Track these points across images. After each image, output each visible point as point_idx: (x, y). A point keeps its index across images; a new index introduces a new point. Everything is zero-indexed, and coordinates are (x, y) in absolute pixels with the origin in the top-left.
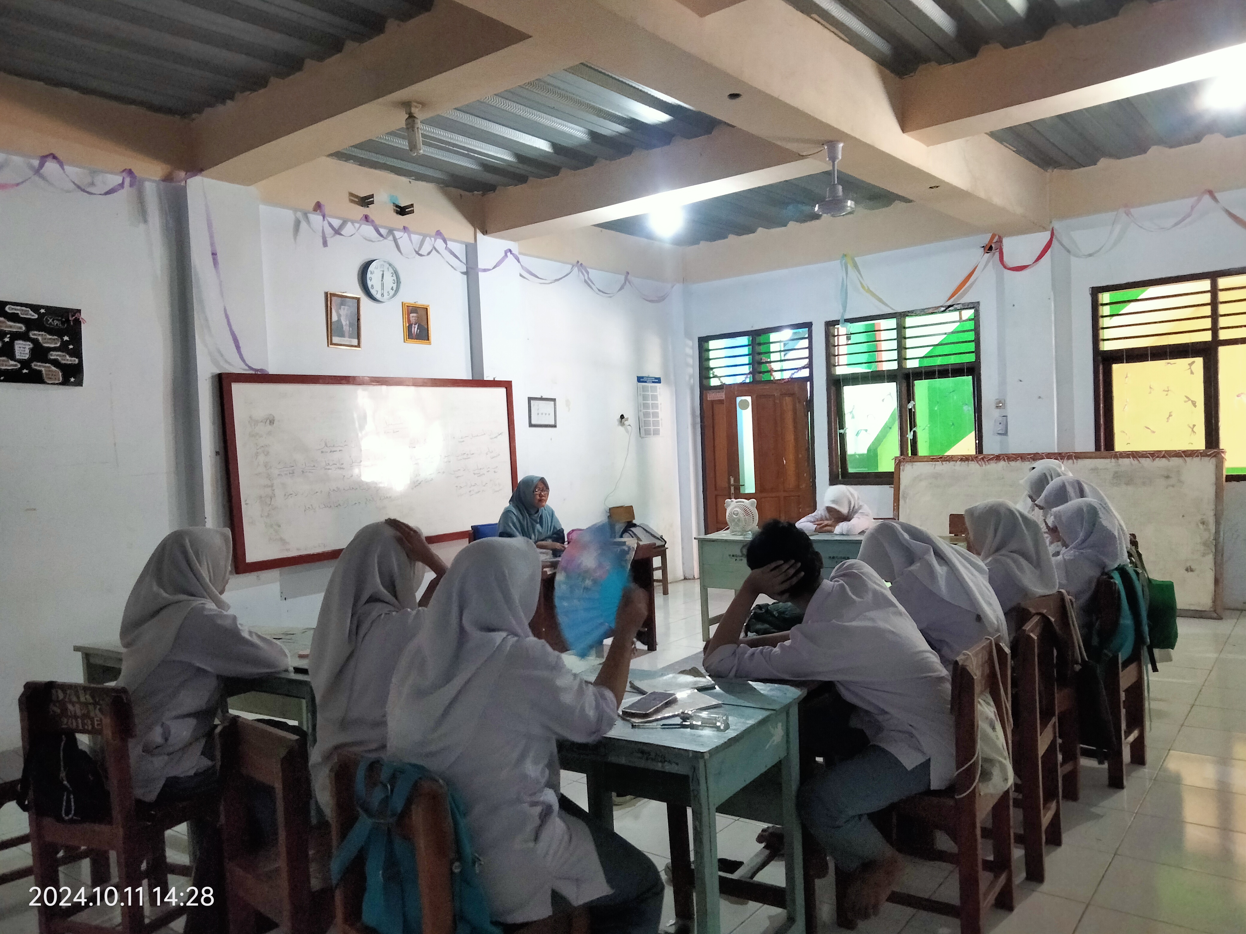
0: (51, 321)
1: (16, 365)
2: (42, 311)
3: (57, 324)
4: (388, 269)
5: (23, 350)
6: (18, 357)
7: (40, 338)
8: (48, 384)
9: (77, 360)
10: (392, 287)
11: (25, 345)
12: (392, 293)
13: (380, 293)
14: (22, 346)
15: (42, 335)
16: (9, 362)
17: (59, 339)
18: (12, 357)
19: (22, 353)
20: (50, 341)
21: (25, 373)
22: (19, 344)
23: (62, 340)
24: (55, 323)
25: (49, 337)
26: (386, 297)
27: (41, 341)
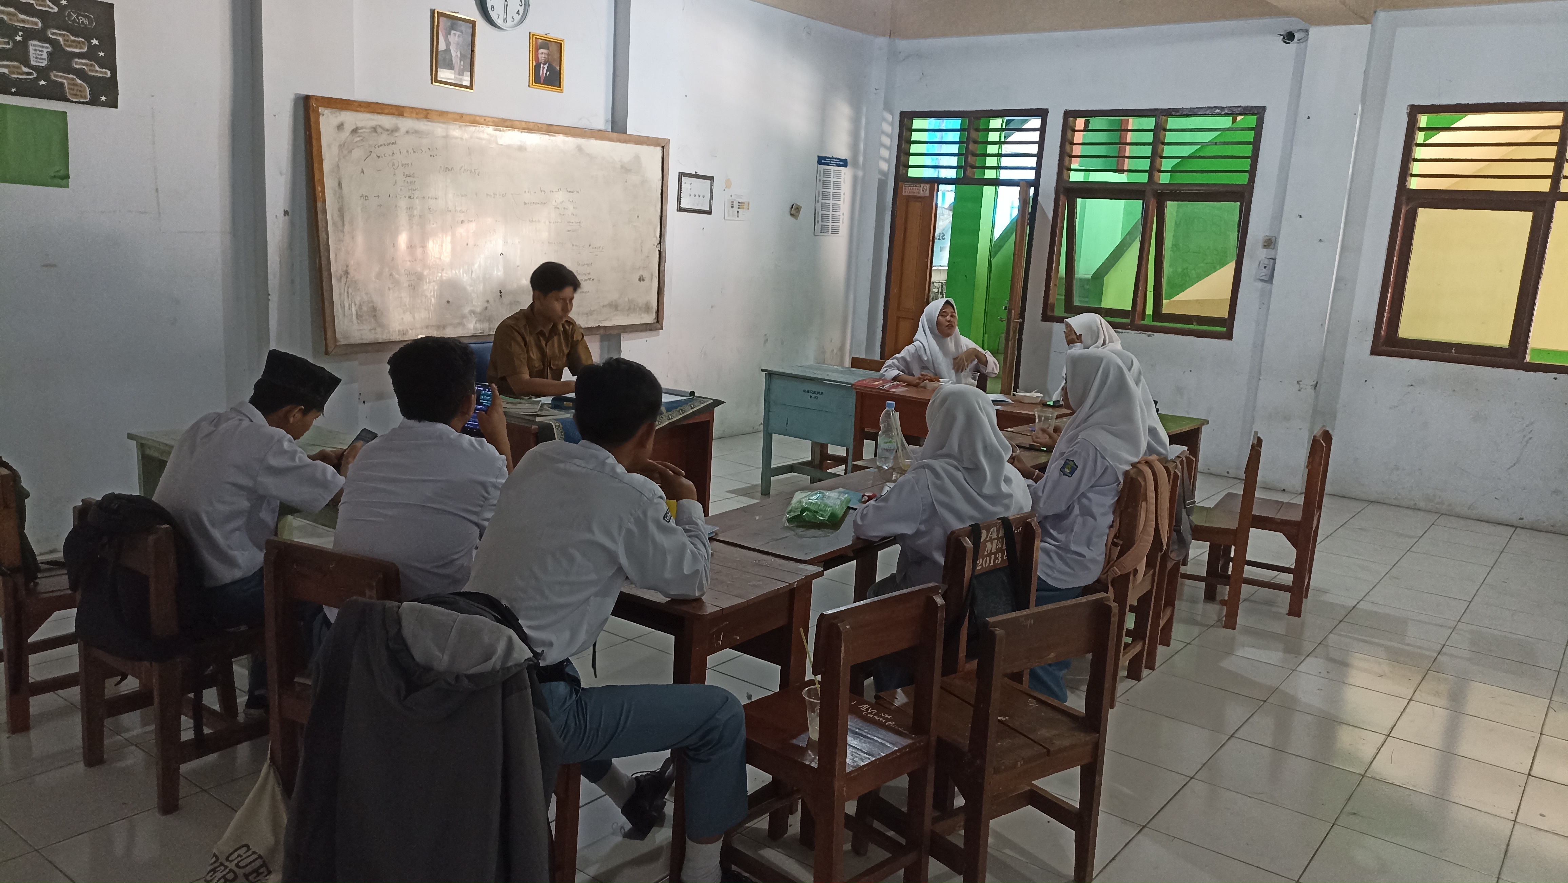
0: (74, 16)
1: (30, 74)
2: (64, 3)
3: (83, 22)
5: (39, 53)
7: (61, 39)
8: (73, 102)
9: (109, 72)
10: (519, 11)
11: (43, 47)
12: (517, 18)
13: (502, 18)
14: (37, 48)
15: (64, 35)
16: (21, 69)
17: (86, 42)
18: (26, 62)
19: (36, 58)
20: (74, 45)
21: (43, 85)
22: (34, 45)
23: (90, 43)
24: (81, 21)
25: (73, 38)
26: (510, 23)
27: (62, 42)
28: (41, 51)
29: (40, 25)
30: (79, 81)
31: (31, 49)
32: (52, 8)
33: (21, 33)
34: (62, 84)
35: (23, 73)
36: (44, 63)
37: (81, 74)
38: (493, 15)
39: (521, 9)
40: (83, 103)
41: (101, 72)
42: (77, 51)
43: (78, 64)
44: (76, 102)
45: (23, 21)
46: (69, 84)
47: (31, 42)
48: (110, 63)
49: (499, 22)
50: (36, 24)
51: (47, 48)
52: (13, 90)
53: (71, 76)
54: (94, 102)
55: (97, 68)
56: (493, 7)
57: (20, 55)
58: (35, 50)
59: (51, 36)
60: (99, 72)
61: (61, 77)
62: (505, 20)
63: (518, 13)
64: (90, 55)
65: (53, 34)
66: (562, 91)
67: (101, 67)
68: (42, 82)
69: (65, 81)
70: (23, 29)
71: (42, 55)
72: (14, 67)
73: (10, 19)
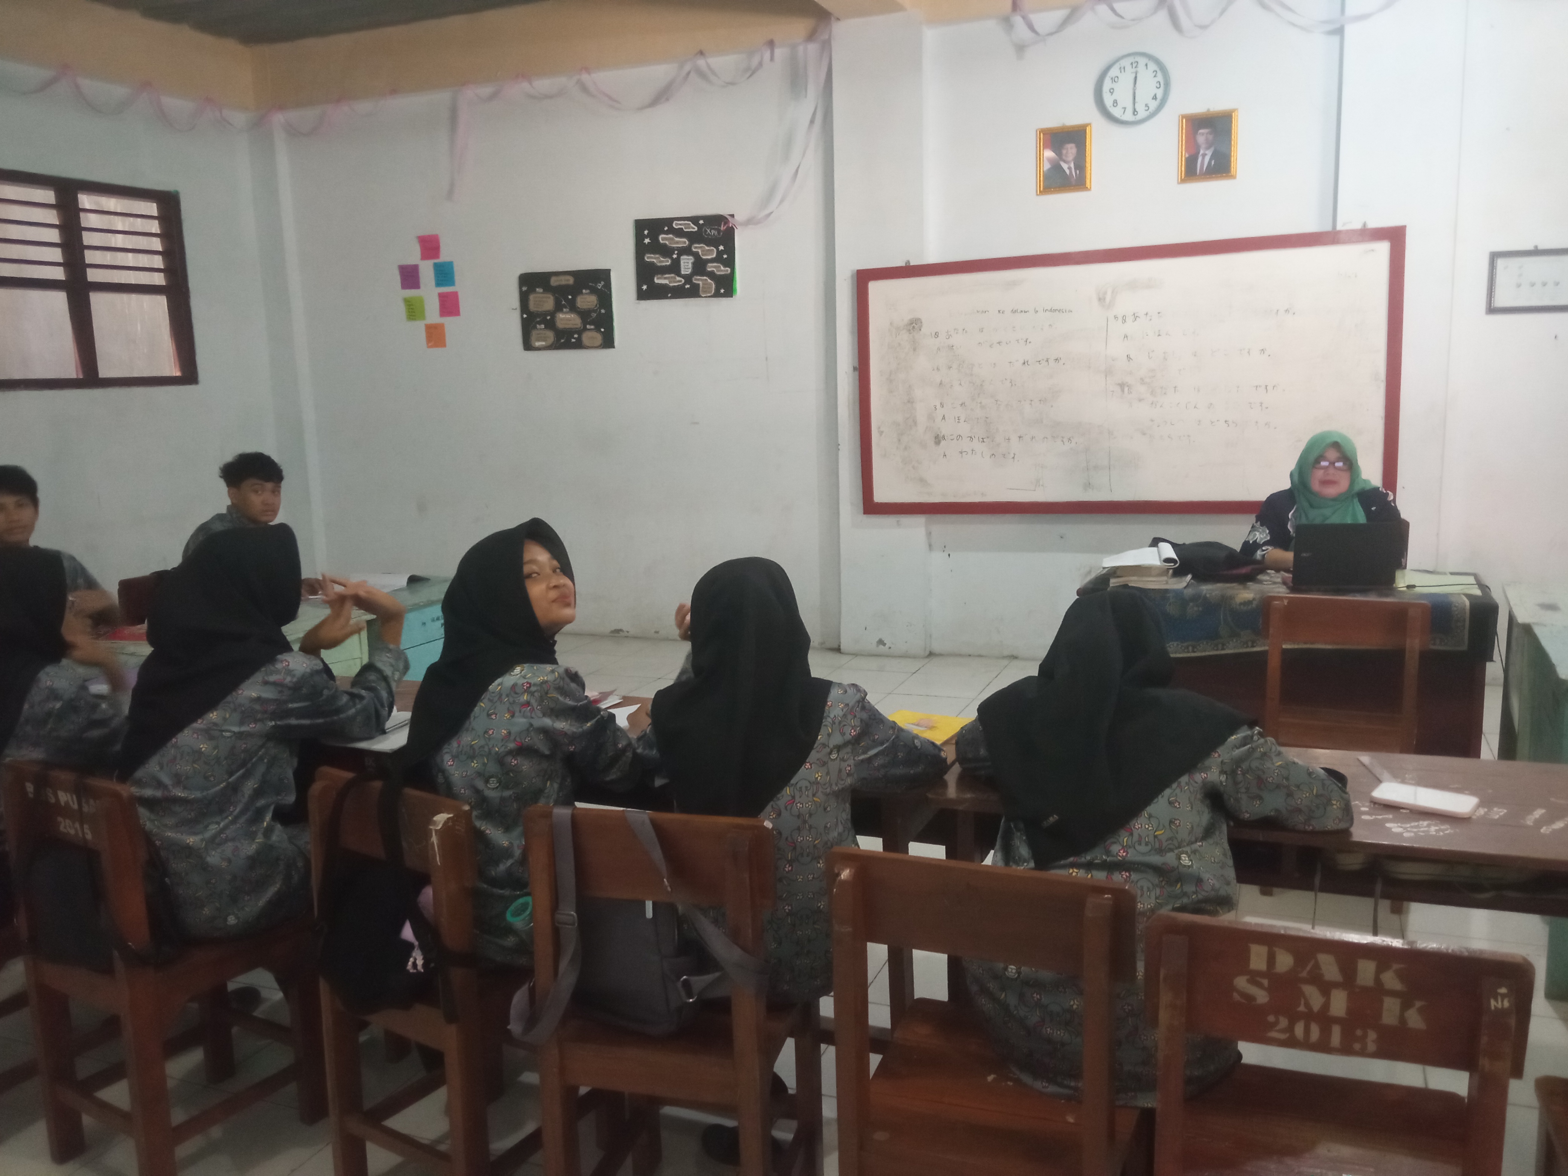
0: (709, 231)
1: (681, 281)
2: (701, 222)
3: (714, 234)
4: (1146, 65)
5: (687, 264)
6: (683, 273)
7: (700, 251)
8: (702, 297)
9: (729, 269)
10: (1155, 95)
11: (688, 259)
12: (1153, 105)
13: (1130, 111)
14: (686, 261)
15: (701, 247)
16: (676, 279)
17: (715, 250)
18: (678, 273)
19: (685, 268)
20: (708, 252)
21: (688, 288)
22: (684, 259)
23: (718, 249)
24: (712, 233)
25: (707, 248)
26: (1142, 113)
27: (700, 254)
28: (688, 263)
29: (687, 243)
30: (709, 281)
31: (682, 262)
32: (694, 228)
33: (676, 252)
34: (699, 285)
35: (679, 281)
36: (689, 272)
37: (711, 275)
38: (1116, 112)
39: (1160, 93)
40: (709, 297)
41: (724, 271)
42: (709, 257)
43: (710, 268)
44: (705, 297)
45: (677, 243)
46: (703, 284)
47: (682, 257)
48: (730, 262)
49: (1128, 116)
50: (685, 243)
51: (691, 259)
52: (669, 295)
53: (705, 278)
54: (717, 295)
55: (722, 268)
56: (1115, 103)
57: (675, 268)
58: (685, 263)
59: (694, 250)
60: (723, 270)
61: (698, 280)
62: (1135, 112)
63: (1155, 98)
64: (718, 259)
65: (696, 248)
66: (1234, 177)
67: (725, 266)
68: (687, 286)
69: (700, 283)
70: (678, 249)
71: (688, 265)
72: (672, 277)
73: (670, 244)
